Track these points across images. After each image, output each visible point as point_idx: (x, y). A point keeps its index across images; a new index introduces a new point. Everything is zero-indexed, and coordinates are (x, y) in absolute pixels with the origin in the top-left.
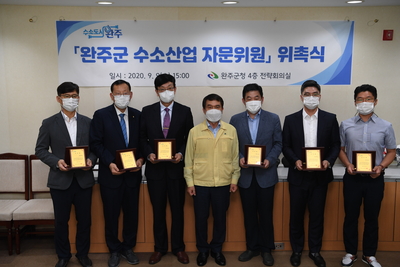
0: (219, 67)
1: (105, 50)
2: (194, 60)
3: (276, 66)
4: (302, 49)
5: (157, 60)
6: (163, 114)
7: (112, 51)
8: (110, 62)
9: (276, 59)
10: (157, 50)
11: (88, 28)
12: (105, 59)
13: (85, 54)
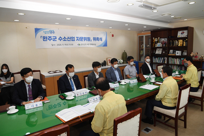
0: (80, 42)
1: (50, 37)
2: (74, 40)
3: (93, 42)
4: (98, 38)
5: (65, 40)
7: (52, 38)
8: (52, 41)
9: (93, 40)
10: (65, 37)
12: (50, 40)
13: (44, 39)
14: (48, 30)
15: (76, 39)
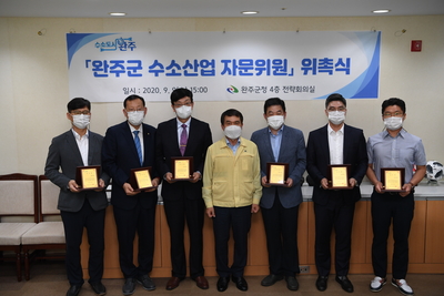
0: (239, 81)
1: (118, 63)
2: (213, 73)
3: (300, 79)
4: (326, 60)
5: (174, 74)
6: (180, 131)
7: (126, 65)
8: (124, 76)
9: (299, 72)
10: (173, 64)
11: (100, 40)
12: (118, 73)
13: (97, 68)
14: (111, 39)
15: (219, 67)
